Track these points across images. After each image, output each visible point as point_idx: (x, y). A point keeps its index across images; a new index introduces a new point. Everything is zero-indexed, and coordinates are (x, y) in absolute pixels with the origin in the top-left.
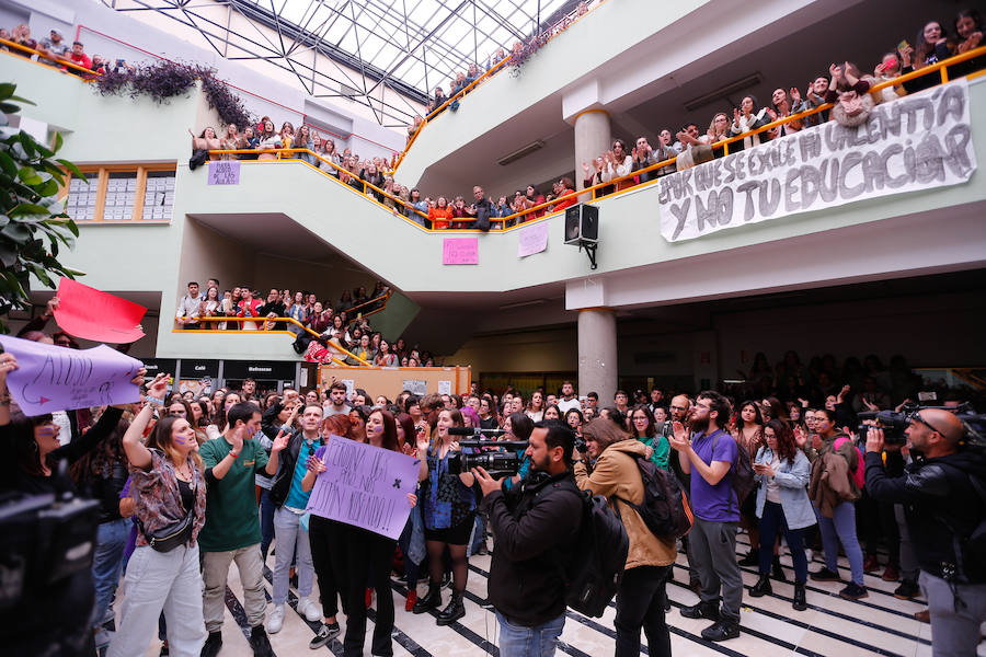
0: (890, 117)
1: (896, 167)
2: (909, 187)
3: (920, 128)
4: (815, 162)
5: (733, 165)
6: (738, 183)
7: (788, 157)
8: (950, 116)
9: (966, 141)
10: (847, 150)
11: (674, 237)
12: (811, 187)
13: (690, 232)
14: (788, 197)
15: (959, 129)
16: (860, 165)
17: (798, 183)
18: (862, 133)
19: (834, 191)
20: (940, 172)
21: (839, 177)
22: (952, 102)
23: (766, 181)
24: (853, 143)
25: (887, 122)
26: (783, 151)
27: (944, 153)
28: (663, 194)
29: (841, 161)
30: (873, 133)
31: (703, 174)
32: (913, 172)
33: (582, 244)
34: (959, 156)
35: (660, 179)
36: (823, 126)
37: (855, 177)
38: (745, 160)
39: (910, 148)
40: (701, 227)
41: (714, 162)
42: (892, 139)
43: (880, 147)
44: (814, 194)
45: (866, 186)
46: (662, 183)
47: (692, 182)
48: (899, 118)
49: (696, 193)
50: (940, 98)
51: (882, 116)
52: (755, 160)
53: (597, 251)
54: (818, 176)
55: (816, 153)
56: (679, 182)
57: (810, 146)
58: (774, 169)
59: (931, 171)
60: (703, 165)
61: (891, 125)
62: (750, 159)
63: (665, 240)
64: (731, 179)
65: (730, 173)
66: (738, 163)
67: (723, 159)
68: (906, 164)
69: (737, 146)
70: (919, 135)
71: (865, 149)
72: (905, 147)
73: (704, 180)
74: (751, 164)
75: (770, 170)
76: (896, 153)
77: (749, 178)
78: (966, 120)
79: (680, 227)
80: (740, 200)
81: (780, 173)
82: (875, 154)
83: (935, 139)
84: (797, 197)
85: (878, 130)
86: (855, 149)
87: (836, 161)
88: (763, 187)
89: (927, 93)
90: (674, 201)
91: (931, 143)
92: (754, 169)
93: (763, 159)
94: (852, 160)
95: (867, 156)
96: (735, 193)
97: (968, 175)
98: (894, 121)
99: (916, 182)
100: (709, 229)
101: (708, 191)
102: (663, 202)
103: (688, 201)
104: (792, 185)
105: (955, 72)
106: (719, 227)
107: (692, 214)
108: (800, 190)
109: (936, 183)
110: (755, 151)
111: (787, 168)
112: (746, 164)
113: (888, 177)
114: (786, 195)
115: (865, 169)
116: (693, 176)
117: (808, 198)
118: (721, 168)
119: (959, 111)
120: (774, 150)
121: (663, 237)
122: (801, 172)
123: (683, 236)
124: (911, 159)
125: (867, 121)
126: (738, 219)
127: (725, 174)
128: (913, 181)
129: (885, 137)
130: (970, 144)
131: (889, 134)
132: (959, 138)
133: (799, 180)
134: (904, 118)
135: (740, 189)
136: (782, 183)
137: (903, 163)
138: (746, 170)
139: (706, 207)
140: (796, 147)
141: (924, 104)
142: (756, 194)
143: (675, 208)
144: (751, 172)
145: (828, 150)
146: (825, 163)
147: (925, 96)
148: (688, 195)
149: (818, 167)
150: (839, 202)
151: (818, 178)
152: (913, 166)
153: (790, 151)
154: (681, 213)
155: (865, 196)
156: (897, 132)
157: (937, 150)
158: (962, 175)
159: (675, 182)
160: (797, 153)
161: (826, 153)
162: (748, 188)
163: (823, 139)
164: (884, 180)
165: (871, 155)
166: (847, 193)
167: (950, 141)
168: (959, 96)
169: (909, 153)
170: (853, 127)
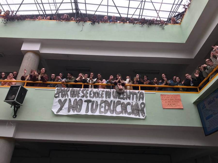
0: (128, 94)
1: (129, 109)
3: (135, 100)
4: (109, 100)
5: (85, 92)
6: (84, 99)
7: (102, 95)
8: (141, 99)
9: (144, 107)
10: (117, 100)
11: (57, 112)
12: (107, 108)
13: (64, 112)
14: (100, 109)
16: (120, 105)
17: (103, 105)
18: (122, 96)
19: (113, 111)
20: (139, 114)
21: (115, 107)
22: (141, 96)
23: (94, 101)
24: (119, 98)
25: (128, 95)
26: (101, 93)
27: (140, 109)
28: (57, 94)
29: (116, 102)
30: (124, 97)
31: (74, 92)
32: (133, 113)
33: (13, 104)
34: (142, 111)
35: (57, 88)
36: (112, 90)
37: (119, 108)
38: (88, 92)
39: (132, 104)
40: (69, 111)
41: (78, 89)
42: (128, 101)
43: (126, 101)
44: (108, 110)
45: (121, 112)
46: (57, 90)
47: (69, 93)
48: (130, 95)
49: (69, 97)
50: (139, 93)
51: (126, 93)
52: (92, 93)
53: (19, 110)
54: (110, 104)
55: (109, 97)
56: (64, 91)
57: (108, 95)
58: (97, 98)
59: (137, 113)
60: (74, 88)
61: (129, 96)
62: (90, 92)
63: (53, 112)
64: (83, 97)
65: (83, 95)
66: (86, 92)
67: (82, 89)
68: (131, 109)
69: (86, 87)
70: (134, 101)
71: (122, 101)
72: (131, 104)
73: (73, 94)
74: (90, 94)
75: (96, 98)
76: (129, 105)
77: (89, 98)
78: (144, 102)
79: (60, 109)
80: (84, 105)
81: (99, 100)
82: (124, 103)
83: (138, 104)
84: (103, 110)
85: (125, 96)
86: (119, 100)
87: (114, 101)
89: (137, 91)
90: (60, 98)
92: (91, 96)
93: (94, 93)
94: (119, 103)
95: (122, 103)
96: (83, 102)
97: (145, 117)
98: (129, 95)
99: (133, 115)
100: (72, 113)
101: (74, 98)
102: (56, 97)
103: (66, 100)
104: (101, 105)
106: (76, 113)
107: (66, 105)
108: (104, 107)
109: (138, 117)
110: (92, 90)
111: (101, 99)
112: (89, 94)
113: (127, 111)
114: (99, 108)
115: (121, 107)
116: (70, 91)
117: (106, 111)
118: (80, 92)
119: (143, 99)
120: (98, 92)
121: (52, 110)
122: (105, 102)
123: (60, 113)
124: (133, 108)
125: (123, 93)
126: (83, 112)
127: (81, 94)
128: (133, 114)
129: (127, 99)
130: (145, 108)
131: (128, 99)
133: (104, 104)
134: (131, 96)
135: (85, 101)
136: (99, 103)
137: (130, 108)
138: (88, 95)
139: (72, 104)
140: (104, 93)
141: (136, 94)
142: (90, 104)
143: (60, 101)
144: (90, 96)
145: (113, 97)
146: (112, 101)
147: (136, 92)
148: (66, 98)
149: (110, 102)
150: (114, 115)
151: (109, 105)
152: (133, 110)
153: (102, 94)
154: (62, 104)
155: (121, 115)
156: (129, 99)
157: (138, 107)
158: (143, 116)
159: (62, 91)
160: (104, 95)
161: (112, 98)
162: (88, 101)
163: (112, 94)
164: (126, 112)
165: (123, 103)
166: (117, 113)
167: (141, 106)
168: (143, 94)
169: (132, 106)
170: (120, 93)
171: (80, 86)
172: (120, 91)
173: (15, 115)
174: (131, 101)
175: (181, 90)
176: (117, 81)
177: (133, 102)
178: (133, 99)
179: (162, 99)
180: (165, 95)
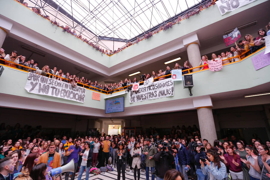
2: (78, 101)
3: (80, 92)
4: (67, 90)
5: (51, 81)
7: (62, 86)
9: (84, 97)
10: (71, 90)
11: (29, 91)
12: (65, 94)
13: (35, 92)
14: (61, 94)
15: (84, 95)
16: (72, 94)
18: (74, 89)
19: (68, 96)
20: (81, 100)
21: (69, 95)
23: (57, 88)
24: (73, 90)
26: (62, 84)
28: (30, 77)
29: (70, 92)
31: (43, 79)
34: (83, 99)
37: (72, 96)
38: (54, 81)
40: (39, 92)
43: (76, 92)
44: (65, 95)
45: (73, 98)
47: (39, 79)
49: (40, 82)
52: (56, 83)
55: (67, 88)
56: (36, 77)
57: (66, 86)
60: (44, 76)
62: (55, 82)
63: (26, 90)
67: (49, 78)
71: (74, 92)
74: (55, 83)
75: (59, 86)
76: (77, 95)
77: (54, 86)
78: (85, 94)
80: (51, 90)
81: (61, 88)
84: (62, 95)
85: (76, 89)
86: (73, 91)
87: (69, 91)
90: (32, 81)
91: (81, 95)
93: (58, 83)
94: (72, 92)
96: (50, 88)
100: (41, 93)
101: (44, 84)
102: (29, 80)
106: (44, 94)
107: (37, 87)
108: (63, 93)
109: (80, 102)
111: (62, 88)
115: (73, 95)
116: (40, 77)
117: (64, 96)
118: (48, 80)
119: (84, 93)
120: (60, 83)
122: (64, 90)
123: (32, 92)
125: (75, 87)
126: (50, 94)
127: (49, 82)
133: (63, 91)
134: (79, 89)
135: (51, 87)
136: (60, 90)
138: (54, 83)
139: (42, 87)
140: (64, 85)
142: (55, 90)
143: (32, 83)
146: (68, 91)
147: (82, 88)
148: (37, 82)
149: (67, 91)
151: (66, 93)
152: (79, 98)
154: (34, 85)
155: (72, 100)
157: (81, 97)
158: (83, 102)
159: (34, 76)
160: (64, 86)
161: (68, 89)
162: (53, 88)
163: (69, 86)
164: (75, 98)
165: (74, 93)
166: (70, 98)
168: (85, 90)
169: (79, 96)
170: (73, 87)
171: (48, 76)
172: (74, 86)
174: (78, 93)
175: (101, 91)
176: (73, 79)
177: (80, 93)
178: (79, 92)
180: (95, 93)
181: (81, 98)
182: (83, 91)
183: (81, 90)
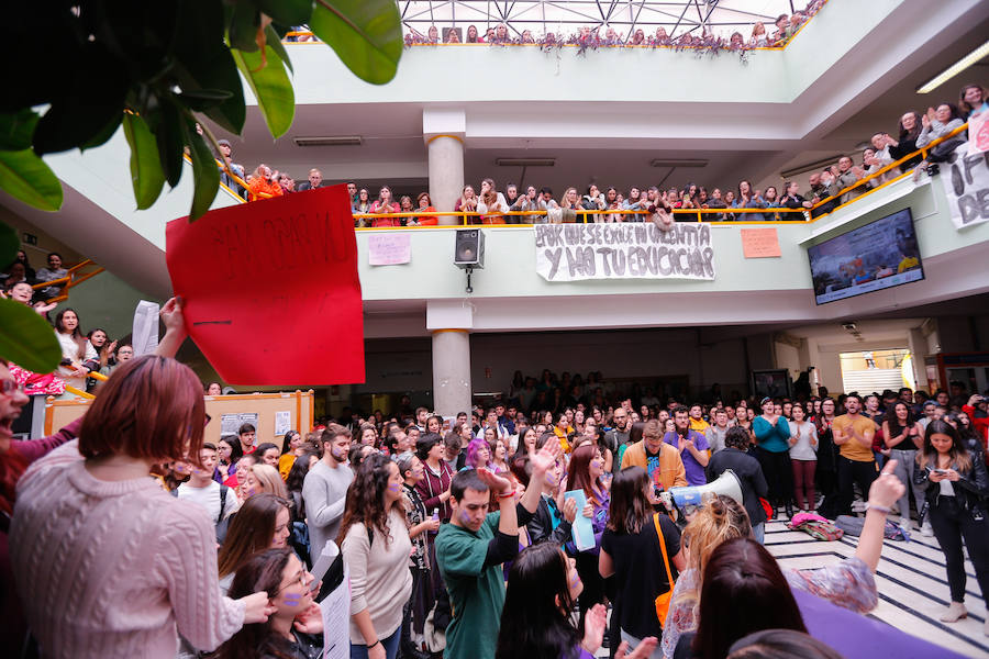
0: (680, 232)
1: (684, 262)
2: (692, 276)
3: (693, 243)
4: (645, 247)
5: (594, 231)
6: (596, 246)
7: (629, 237)
8: (704, 242)
9: (711, 257)
10: (660, 244)
11: (552, 275)
12: (643, 262)
14: (630, 265)
15: (708, 250)
16: (667, 256)
17: (634, 257)
18: (667, 237)
19: (656, 267)
20: (702, 273)
21: (658, 261)
22: (705, 234)
23: (615, 250)
24: (664, 241)
25: (679, 234)
26: (626, 232)
27: (703, 261)
28: (539, 238)
29: (657, 250)
31: (572, 232)
32: (691, 270)
34: (708, 264)
35: (535, 225)
36: (648, 224)
37: (665, 263)
38: (601, 231)
39: (690, 253)
40: (573, 274)
42: (681, 245)
43: (677, 247)
44: (645, 267)
45: (672, 270)
47: (562, 235)
48: (684, 233)
49: (566, 245)
50: (700, 229)
51: (676, 229)
52: (608, 233)
54: (647, 256)
55: (645, 241)
56: (552, 232)
57: (641, 234)
58: (621, 244)
59: (699, 270)
60: (571, 224)
61: (681, 236)
62: (605, 231)
63: (543, 278)
64: (592, 242)
65: (591, 237)
66: (597, 232)
70: (693, 247)
71: (669, 247)
72: (687, 252)
73: (572, 237)
74: (606, 236)
75: (618, 243)
76: (684, 255)
77: (604, 245)
78: (711, 246)
79: (555, 270)
80: (599, 258)
81: (624, 247)
82: (674, 252)
83: (699, 252)
84: (635, 267)
85: (674, 237)
86: (664, 245)
87: (655, 249)
88: (614, 252)
89: (695, 225)
90: (548, 247)
91: (697, 254)
92: (608, 239)
93: (614, 234)
94: (663, 251)
95: (670, 251)
96: (595, 254)
97: (713, 276)
98: (681, 234)
100: (578, 277)
101: (576, 246)
102: (539, 246)
103: (560, 250)
104: (632, 258)
105: (705, 218)
106: (587, 277)
107: (564, 261)
108: (637, 262)
109: (701, 277)
110: (608, 226)
111: (628, 245)
112: (603, 234)
113: (681, 267)
114: (629, 263)
115: (670, 258)
116: (563, 231)
117: (642, 269)
118: (585, 231)
119: (708, 240)
120: (620, 230)
121: (539, 275)
122: (637, 250)
123: (556, 278)
124: (690, 261)
125: (670, 231)
126: (600, 274)
127: (588, 237)
128: (692, 273)
129: (678, 243)
130: (713, 260)
131: (680, 242)
132: (708, 255)
133: (635, 255)
134: (686, 234)
135: (599, 251)
136: (626, 254)
137: (687, 261)
138: (602, 238)
139: (575, 260)
140: (633, 231)
141: (693, 230)
142: (609, 257)
143: (548, 253)
144: (606, 241)
146: (649, 248)
148: (560, 246)
149: (646, 249)
150: (660, 276)
151: (646, 258)
152: (691, 265)
153: (629, 234)
154: (554, 258)
155: (672, 276)
156: (683, 242)
157: (700, 258)
158: (711, 276)
159: (548, 232)
160: (633, 237)
161: (650, 243)
162: (605, 251)
163: (648, 233)
164: (679, 269)
165: (672, 251)
166: (663, 272)
167: (705, 255)
168: (708, 232)
169: (689, 257)
170: (663, 231)
171: (579, 219)
172: (666, 227)
173: (469, 288)
174: (685, 246)
175: (777, 217)
176: (656, 203)
177: (690, 247)
178: (689, 244)
179: (744, 240)
180: (749, 231)
181: (701, 263)
182: (702, 235)
183: (693, 234)
